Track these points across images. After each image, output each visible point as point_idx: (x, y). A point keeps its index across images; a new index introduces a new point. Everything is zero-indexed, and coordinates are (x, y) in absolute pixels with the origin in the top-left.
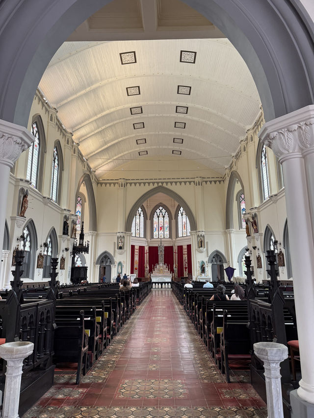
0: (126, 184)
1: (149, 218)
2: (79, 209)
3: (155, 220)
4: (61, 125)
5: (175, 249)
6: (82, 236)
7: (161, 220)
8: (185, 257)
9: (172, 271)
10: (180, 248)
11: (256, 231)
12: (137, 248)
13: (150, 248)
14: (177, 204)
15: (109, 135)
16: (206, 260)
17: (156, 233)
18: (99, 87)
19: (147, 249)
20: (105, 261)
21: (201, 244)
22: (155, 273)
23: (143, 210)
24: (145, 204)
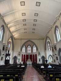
0: (21, 39)
1: (26, 48)
2: (9, 45)
3: (28, 48)
4: (4, 21)
5: (33, 55)
6: (9, 51)
7: (29, 49)
8: (35, 57)
9: (32, 61)
10: (34, 55)
11: (56, 50)
12: (23, 55)
13: (27, 55)
14: (33, 44)
15: (18, 26)
16: (40, 58)
17: (28, 51)
18: (15, 12)
19: (26, 55)
20: (15, 58)
21: (39, 54)
22: (28, 61)
23: (25, 46)
24: (25, 45)
